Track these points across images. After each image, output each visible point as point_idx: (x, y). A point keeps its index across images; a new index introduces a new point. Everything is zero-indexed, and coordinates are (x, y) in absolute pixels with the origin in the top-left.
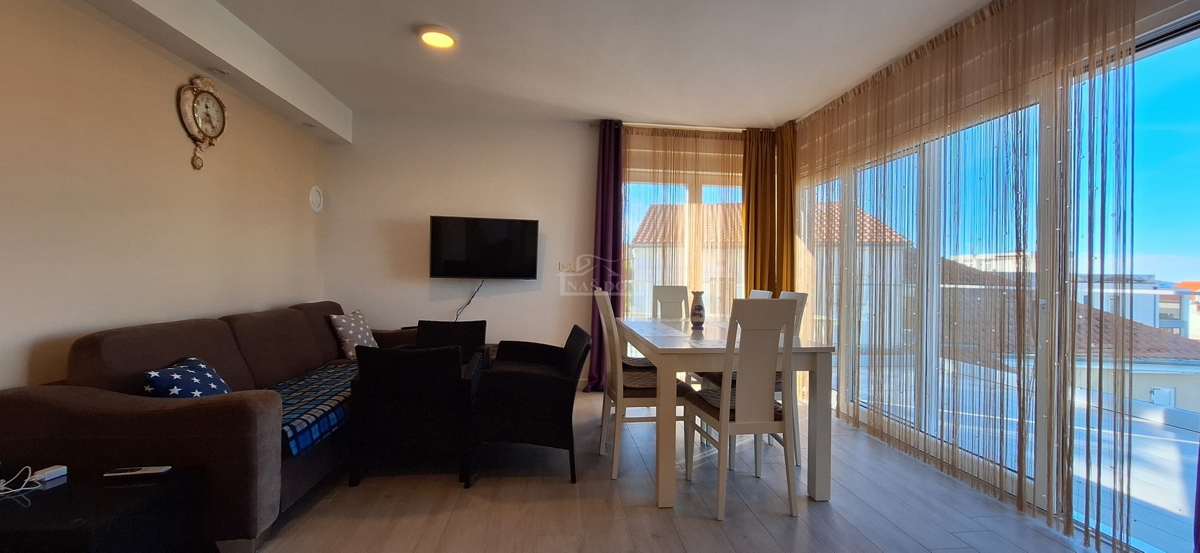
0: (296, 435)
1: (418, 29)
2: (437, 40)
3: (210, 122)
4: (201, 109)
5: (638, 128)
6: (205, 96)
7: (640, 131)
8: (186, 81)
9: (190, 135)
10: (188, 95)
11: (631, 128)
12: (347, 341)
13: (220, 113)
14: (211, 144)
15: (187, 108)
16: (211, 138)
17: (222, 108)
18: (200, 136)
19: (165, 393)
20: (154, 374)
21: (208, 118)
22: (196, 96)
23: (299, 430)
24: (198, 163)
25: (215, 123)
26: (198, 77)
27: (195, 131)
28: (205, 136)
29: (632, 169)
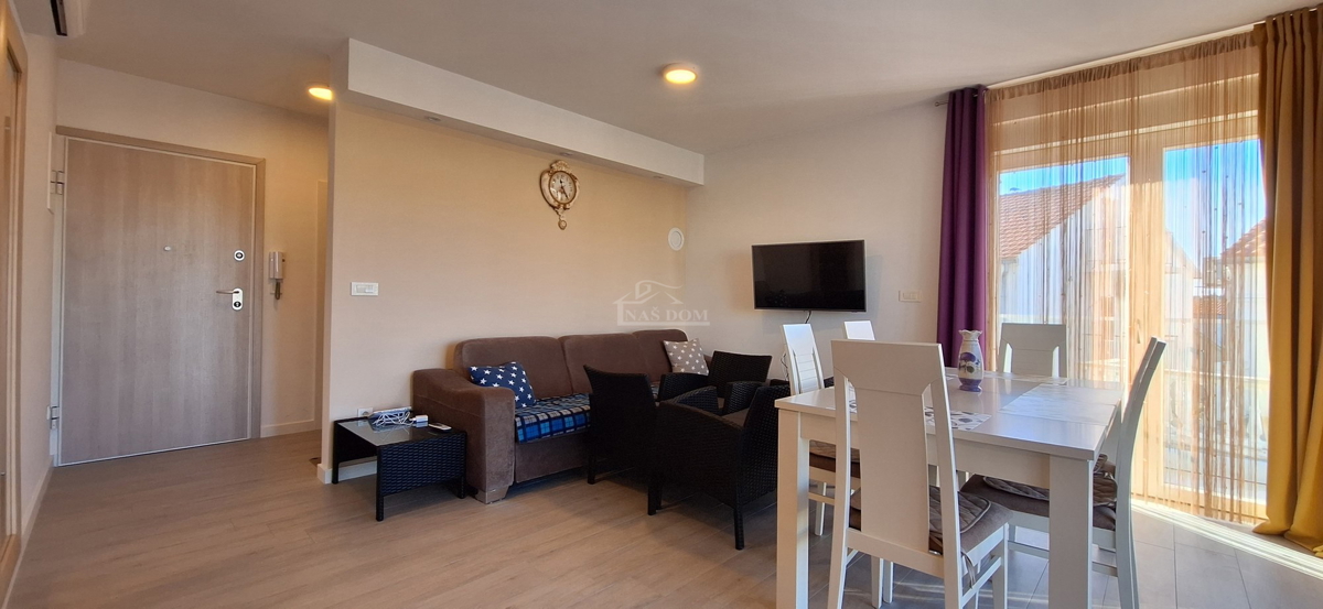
0: (524, 426)
1: (661, 71)
2: (681, 77)
3: (564, 192)
4: (557, 184)
5: (1011, 89)
6: (560, 174)
7: (1015, 91)
8: (547, 167)
9: (550, 205)
10: (546, 176)
11: (1000, 91)
12: (676, 365)
13: (572, 185)
14: (565, 209)
15: (545, 186)
16: (565, 205)
17: (573, 179)
18: (556, 204)
19: (477, 382)
20: (474, 368)
21: (562, 190)
22: (551, 176)
23: (527, 422)
24: (563, 224)
25: (568, 192)
26: (556, 162)
27: (552, 201)
28: (560, 204)
29: (1004, 152)
